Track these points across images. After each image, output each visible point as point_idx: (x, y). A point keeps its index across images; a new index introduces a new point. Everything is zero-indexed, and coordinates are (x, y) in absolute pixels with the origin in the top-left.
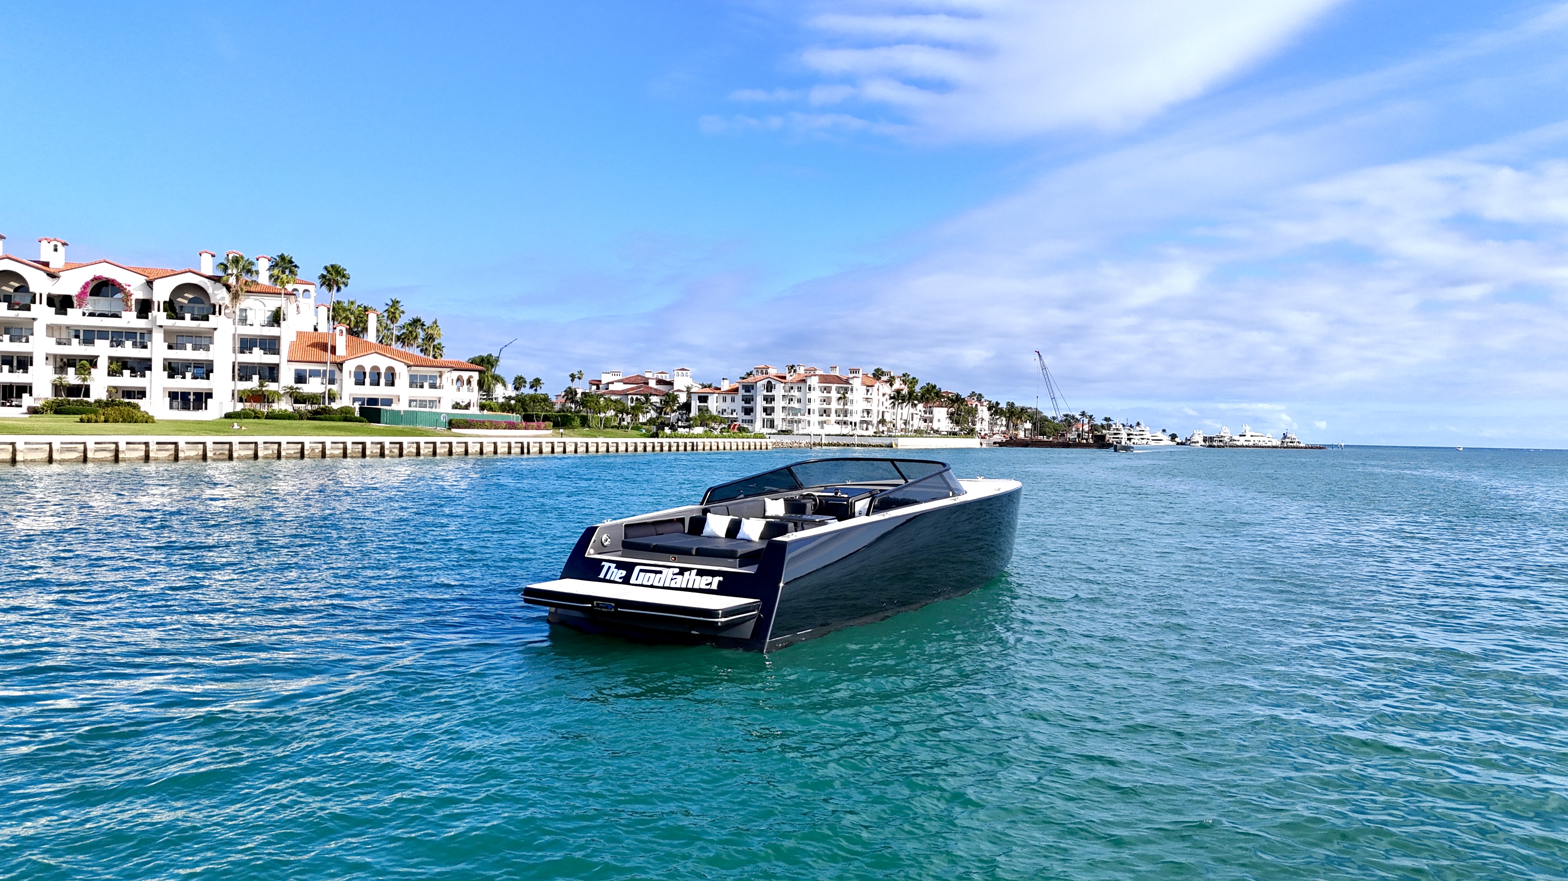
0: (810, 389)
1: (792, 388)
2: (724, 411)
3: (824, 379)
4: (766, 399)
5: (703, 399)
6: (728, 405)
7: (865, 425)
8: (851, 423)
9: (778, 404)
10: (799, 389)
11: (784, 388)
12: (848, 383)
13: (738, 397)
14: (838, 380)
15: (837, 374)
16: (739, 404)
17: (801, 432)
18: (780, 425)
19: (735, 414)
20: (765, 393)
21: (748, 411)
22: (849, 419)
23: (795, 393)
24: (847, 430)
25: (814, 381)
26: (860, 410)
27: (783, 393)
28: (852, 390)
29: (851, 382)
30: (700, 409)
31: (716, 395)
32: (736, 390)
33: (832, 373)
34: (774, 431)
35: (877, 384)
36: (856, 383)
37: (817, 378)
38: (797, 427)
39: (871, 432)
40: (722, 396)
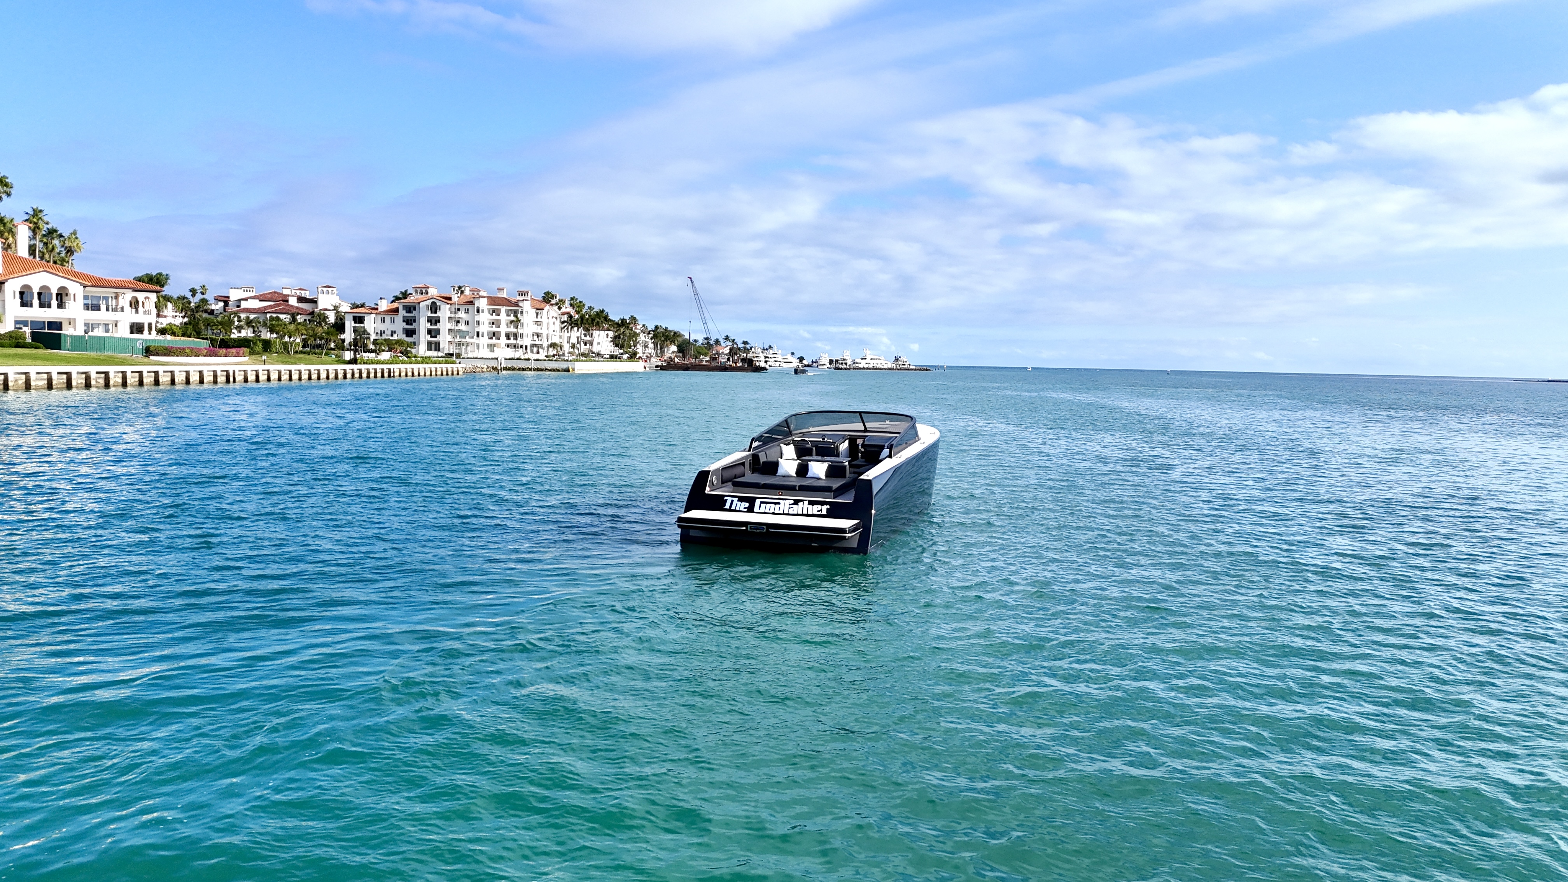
0: (478, 311)
1: (459, 310)
2: (382, 333)
3: (493, 301)
4: (430, 320)
5: (359, 319)
6: (387, 326)
7: (535, 349)
8: (522, 347)
9: (445, 326)
10: (467, 311)
11: (450, 309)
12: (518, 306)
13: (399, 318)
14: (506, 302)
15: (505, 296)
16: (399, 325)
17: (470, 355)
18: (446, 348)
19: (395, 336)
20: (430, 314)
21: (410, 333)
22: (519, 342)
23: (462, 315)
24: (520, 353)
25: (482, 303)
26: (530, 334)
27: (449, 314)
28: (522, 313)
29: (521, 304)
30: (355, 330)
31: (373, 316)
32: (396, 310)
33: (499, 295)
34: (440, 354)
35: (547, 307)
36: (526, 306)
37: (486, 299)
38: (466, 350)
39: (542, 355)
40: (379, 317)
